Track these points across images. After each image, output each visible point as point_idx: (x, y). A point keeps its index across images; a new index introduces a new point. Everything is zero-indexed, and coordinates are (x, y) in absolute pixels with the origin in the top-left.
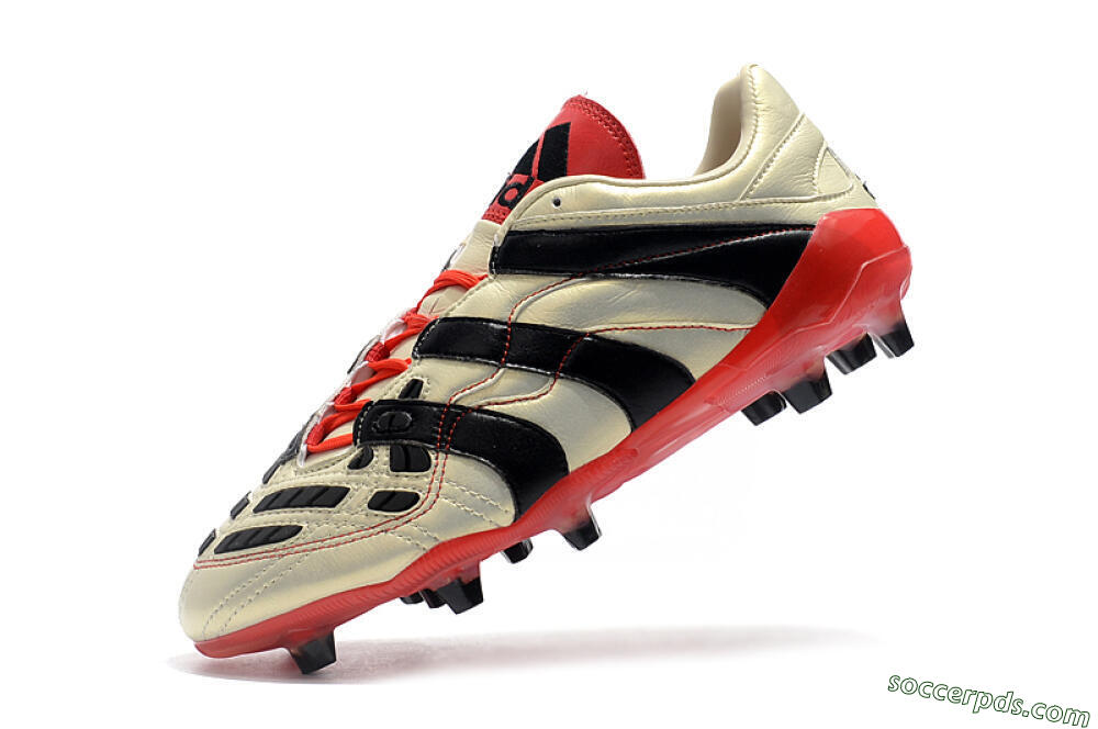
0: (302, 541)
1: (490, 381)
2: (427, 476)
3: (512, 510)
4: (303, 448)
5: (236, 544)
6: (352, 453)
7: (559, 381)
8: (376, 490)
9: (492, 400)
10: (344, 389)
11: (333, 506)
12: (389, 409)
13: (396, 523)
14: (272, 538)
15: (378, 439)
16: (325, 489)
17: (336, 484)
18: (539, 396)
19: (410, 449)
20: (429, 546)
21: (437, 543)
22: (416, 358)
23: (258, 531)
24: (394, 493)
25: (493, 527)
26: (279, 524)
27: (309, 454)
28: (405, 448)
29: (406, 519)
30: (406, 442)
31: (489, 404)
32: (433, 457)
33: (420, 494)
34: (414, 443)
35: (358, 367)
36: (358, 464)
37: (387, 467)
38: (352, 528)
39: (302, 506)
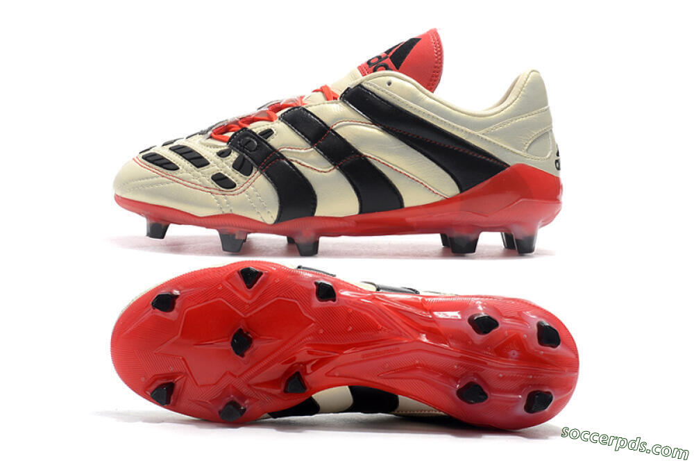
0: (175, 175)
1: (303, 151)
2: (246, 179)
3: (275, 217)
4: (210, 133)
5: (150, 159)
6: (224, 146)
7: (335, 170)
8: (220, 172)
9: (299, 161)
10: (249, 116)
11: (198, 167)
12: (251, 137)
13: (217, 192)
14: (164, 166)
15: (237, 148)
16: (201, 157)
17: (206, 158)
18: (322, 172)
19: (246, 161)
20: (227, 211)
21: (230, 213)
22: (280, 119)
23: (163, 158)
24: (226, 178)
25: (261, 220)
26: (172, 161)
27: (211, 137)
28: (244, 159)
29: (224, 193)
30: (246, 157)
31: (296, 161)
32: (254, 171)
33: (237, 185)
34: (250, 160)
35: (262, 109)
36: (222, 154)
37: (232, 163)
38: (199, 182)
39: (186, 159)
